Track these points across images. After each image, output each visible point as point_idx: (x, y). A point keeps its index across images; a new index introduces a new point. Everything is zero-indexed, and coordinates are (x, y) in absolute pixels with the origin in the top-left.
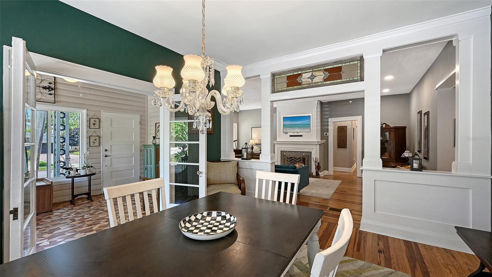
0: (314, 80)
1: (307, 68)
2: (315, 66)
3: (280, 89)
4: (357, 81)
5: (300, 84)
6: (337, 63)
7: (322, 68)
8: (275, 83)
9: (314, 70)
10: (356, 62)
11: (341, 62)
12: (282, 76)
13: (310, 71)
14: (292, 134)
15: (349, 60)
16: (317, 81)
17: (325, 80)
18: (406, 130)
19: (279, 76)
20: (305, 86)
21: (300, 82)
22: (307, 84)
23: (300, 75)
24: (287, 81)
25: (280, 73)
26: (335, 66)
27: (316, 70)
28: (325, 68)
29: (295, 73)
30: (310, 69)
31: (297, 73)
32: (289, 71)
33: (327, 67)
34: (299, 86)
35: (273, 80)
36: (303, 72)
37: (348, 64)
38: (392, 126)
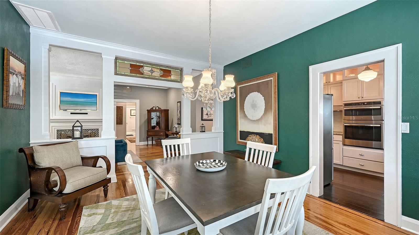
0: (153, 74)
1: (148, 63)
2: (154, 64)
3: (123, 73)
4: (179, 82)
5: (142, 74)
6: (168, 67)
7: (159, 67)
8: (118, 66)
9: (153, 66)
10: (179, 71)
11: (171, 67)
12: (125, 62)
13: (149, 66)
14: (73, 111)
15: (175, 68)
16: (155, 75)
17: (161, 76)
18: (168, 112)
19: (122, 61)
20: (146, 76)
21: (142, 72)
22: (148, 75)
23: (142, 66)
24: (130, 68)
25: (124, 59)
26: (167, 69)
27: (155, 67)
28: (161, 68)
29: (137, 64)
30: (150, 65)
31: (139, 64)
32: (133, 61)
33: (162, 68)
34: (141, 75)
35: (116, 63)
36: (144, 65)
37: (175, 70)
38: (162, 109)
